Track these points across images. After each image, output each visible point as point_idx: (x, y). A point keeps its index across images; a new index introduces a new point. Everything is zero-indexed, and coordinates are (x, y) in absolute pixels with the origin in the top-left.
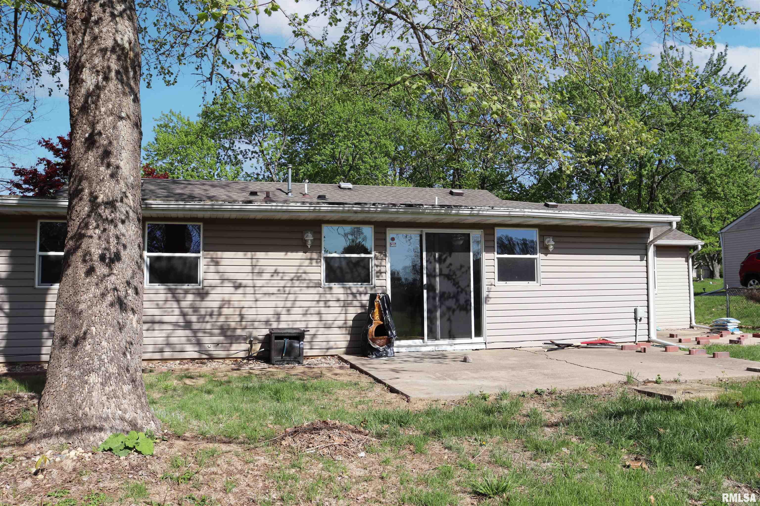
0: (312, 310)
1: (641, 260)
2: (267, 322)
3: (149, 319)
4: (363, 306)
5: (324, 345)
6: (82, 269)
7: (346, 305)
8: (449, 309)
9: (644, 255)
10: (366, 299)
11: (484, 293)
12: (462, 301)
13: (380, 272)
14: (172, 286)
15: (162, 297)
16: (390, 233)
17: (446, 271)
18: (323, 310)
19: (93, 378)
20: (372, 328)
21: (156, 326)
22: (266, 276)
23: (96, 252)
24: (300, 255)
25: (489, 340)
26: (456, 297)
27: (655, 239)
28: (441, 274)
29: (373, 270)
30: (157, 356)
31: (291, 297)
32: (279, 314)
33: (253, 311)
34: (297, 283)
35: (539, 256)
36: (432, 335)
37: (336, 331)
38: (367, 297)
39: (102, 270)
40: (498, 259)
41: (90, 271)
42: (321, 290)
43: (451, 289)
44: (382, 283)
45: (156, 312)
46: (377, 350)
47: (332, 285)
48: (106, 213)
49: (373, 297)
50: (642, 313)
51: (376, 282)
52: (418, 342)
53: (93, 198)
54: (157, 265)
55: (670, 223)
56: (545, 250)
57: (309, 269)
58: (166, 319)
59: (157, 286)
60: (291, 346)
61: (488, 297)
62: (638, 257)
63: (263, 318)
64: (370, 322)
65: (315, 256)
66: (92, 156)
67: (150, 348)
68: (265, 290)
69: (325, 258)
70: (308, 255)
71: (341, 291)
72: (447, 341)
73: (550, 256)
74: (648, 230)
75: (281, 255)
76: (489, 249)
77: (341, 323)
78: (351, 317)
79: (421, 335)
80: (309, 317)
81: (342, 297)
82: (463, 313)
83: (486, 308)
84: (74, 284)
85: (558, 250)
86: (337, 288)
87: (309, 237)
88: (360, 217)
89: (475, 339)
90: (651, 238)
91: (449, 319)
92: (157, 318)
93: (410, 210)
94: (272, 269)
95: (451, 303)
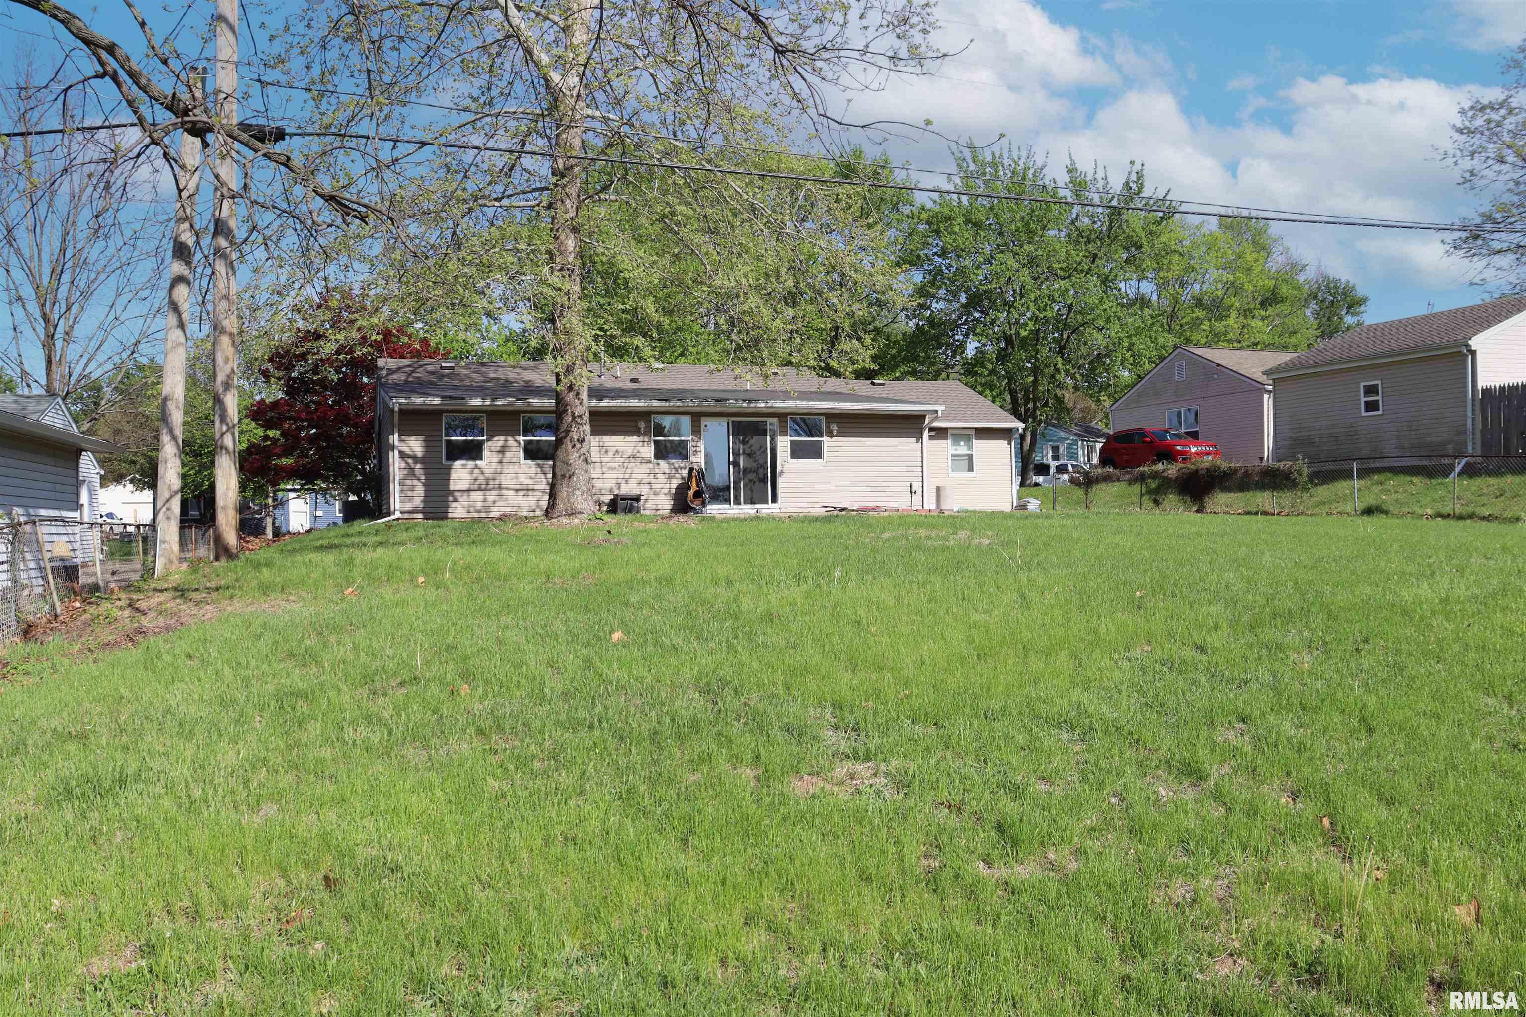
0: (645, 481)
1: (917, 442)
2: (611, 490)
3: (524, 487)
4: (683, 478)
5: (654, 507)
6: (570, 446)
7: (670, 477)
8: (750, 481)
9: (919, 437)
10: (685, 472)
11: (779, 469)
12: (761, 476)
13: (696, 452)
14: (540, 462)
15: (533, 470)
16: (704, 421)
17: (748, 451)
18: (653, 481)
19: (578, 492)
20: (691, 493)
21: (530, 493)
22: (610, 454)
23: (576, 438)
24: (635, 438)
25: (783, 505)
26: (756, 471)
27: (930, 422)
28: (744, 453)
29: (691, 450)
30: (531, 515)
31: (629, 471)
32: (619, 484)
33: (600, 481)
34: (633, 460)
35: (825, 439)
36: (737, 501)
37: (662, 496)
38: (687, 471)
39: (578, 446)
40: (792, 442)
41: (574, 446)
42: (651, 465)
43: (751, 464)
44: (698, 460)
45: (530, 482)
46: (695, 509)
47: (660, 461)
48: (579, 420)
49: (691, 470)
50: (917, 487)
51: (692, 459)
52: (726, 506)
53: (573, 414)
54: (529, 447)
55: (936, 412)
56: (830, 434)
57: (642, 449)
58: (536, 487)
59: (529, 462)
60: (632, 505)
61: (782, 472)
62: (914, 440)
63: (608, 486)
64: (690, 488)
65: (646, 439)
66: (571, 395)
67: (526, 509)
68: (609, 465)
69: (655, 441)
70: (641, 438)
71: (667, 466)
72: (749, 506)
73: (834, 439)
74: (924, 417)
75: (621, 438)
76: (784, 433)
77: (666, 491)
78: (674, 486)
79: (727, 501)
80: (642, 486)
81: (667, 471)
82: (762, 484)
83: (780, 481)
84: (566, 451)
85: (841, 434)
86: (663, 464)
87: (642, 425)
88: (681, 409)
89: (771, 505)
90: (927, 422)
91: (751, 490)
92: (531, 487)
93: (719, 404)
94: (614, 450)
95: (752, 476)
